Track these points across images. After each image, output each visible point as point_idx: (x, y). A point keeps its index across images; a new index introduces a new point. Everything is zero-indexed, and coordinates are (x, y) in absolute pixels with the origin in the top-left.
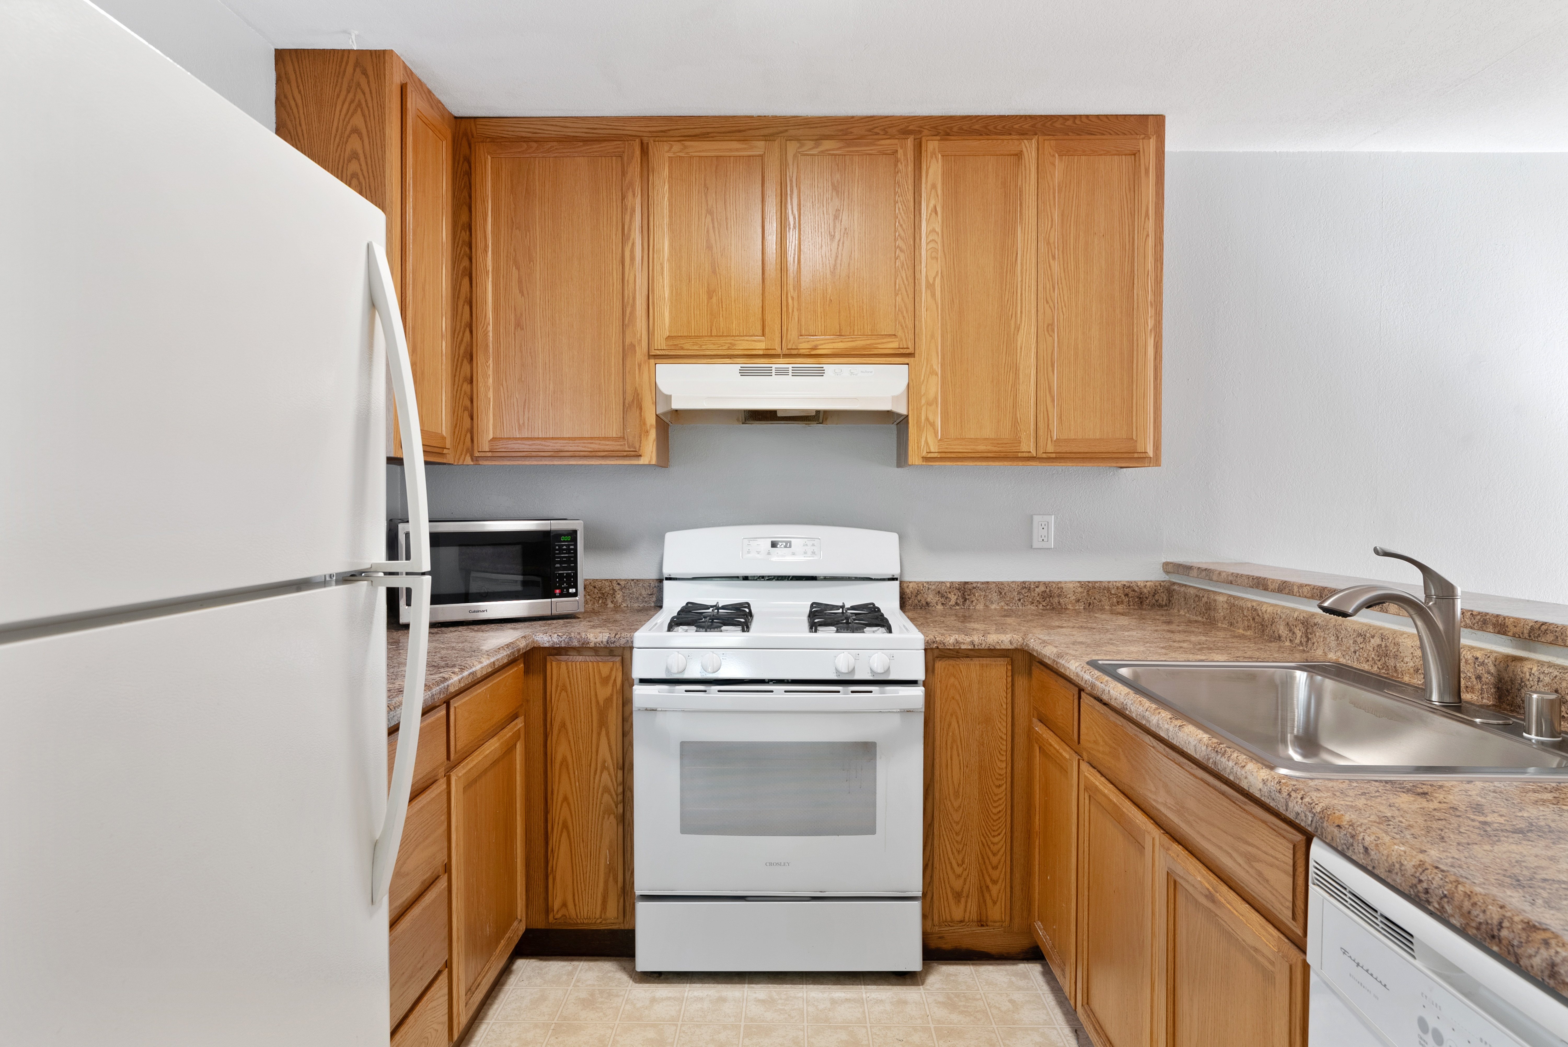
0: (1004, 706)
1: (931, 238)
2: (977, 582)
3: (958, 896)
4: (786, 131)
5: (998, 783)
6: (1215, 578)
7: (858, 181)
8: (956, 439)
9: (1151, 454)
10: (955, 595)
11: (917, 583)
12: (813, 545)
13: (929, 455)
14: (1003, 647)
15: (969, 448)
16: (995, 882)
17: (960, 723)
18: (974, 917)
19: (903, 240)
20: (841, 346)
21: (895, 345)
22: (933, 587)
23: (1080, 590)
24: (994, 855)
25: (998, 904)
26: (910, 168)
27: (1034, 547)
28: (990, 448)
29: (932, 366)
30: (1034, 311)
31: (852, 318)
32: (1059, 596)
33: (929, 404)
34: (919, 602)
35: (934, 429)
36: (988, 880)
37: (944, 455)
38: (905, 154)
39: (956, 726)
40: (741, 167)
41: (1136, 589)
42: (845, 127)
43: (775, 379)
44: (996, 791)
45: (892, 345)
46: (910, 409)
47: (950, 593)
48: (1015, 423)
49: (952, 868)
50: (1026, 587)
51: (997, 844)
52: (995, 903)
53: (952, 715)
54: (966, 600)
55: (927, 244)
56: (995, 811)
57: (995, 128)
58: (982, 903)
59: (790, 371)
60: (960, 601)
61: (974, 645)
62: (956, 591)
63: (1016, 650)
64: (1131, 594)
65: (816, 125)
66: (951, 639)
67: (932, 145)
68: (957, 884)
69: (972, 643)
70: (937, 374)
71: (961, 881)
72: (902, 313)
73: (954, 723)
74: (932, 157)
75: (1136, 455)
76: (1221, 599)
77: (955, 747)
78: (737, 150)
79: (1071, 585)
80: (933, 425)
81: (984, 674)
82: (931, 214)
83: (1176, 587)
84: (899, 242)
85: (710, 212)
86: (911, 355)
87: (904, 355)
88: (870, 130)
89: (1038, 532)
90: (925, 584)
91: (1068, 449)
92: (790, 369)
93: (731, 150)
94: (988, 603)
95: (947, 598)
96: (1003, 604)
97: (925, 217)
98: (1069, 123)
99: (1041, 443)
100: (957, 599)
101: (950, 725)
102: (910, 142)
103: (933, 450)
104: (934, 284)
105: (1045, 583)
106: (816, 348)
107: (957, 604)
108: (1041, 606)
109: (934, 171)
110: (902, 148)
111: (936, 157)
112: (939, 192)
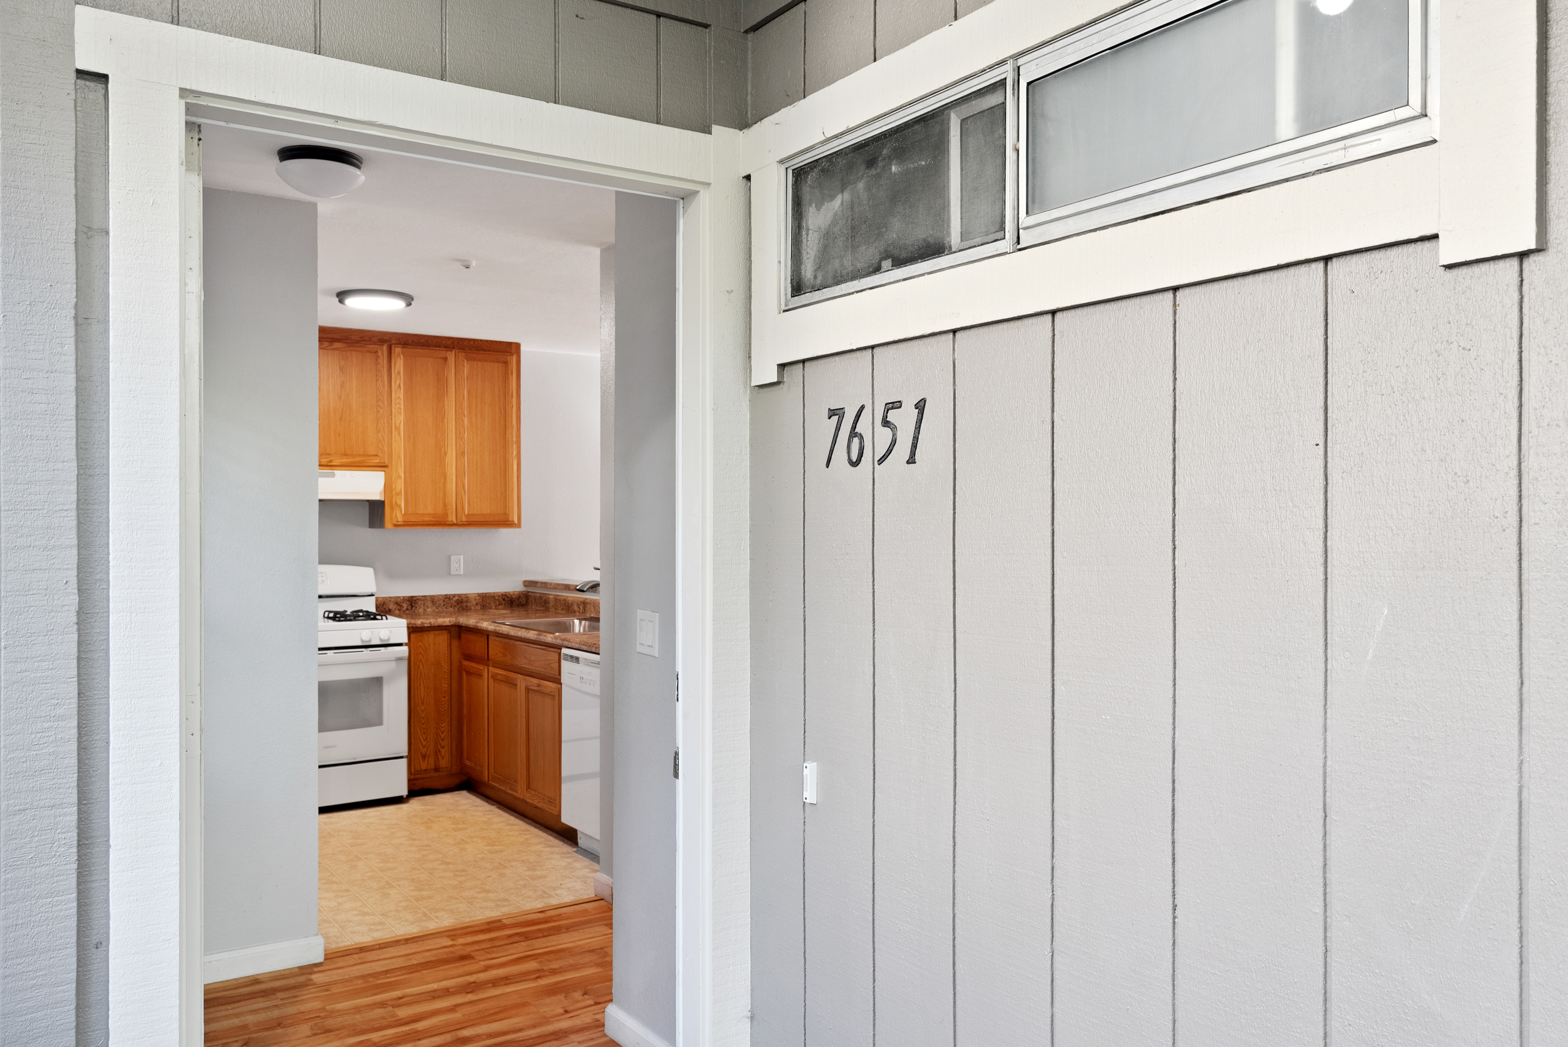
0: (447, 655)
1: (397, 402)
2: (419, 596)
3: (424, 757)
5: (444, 695)
6: (549, 587)
8: (413, 514)
9: (516, 522)
11: (383, 598)
12: (322, 576)
13: (397, 523)
14: (446, 624)
15: (420, 519)
16: (443, 747)
17: (424, 665)
18: (433, 767)
19: (382, 402)
20: (345, 460)
21: (377, 461)
22: (393, 600)
23: (478, 598)
24: (443, 733)
25: (445, 759)
26: (386, 361)
27: (452, 573)
28: (432, 519)
29: (399, 473)
30: (454, 444)
31: (352, 446)
32: (467, 602)
33: (397, 494)
34: (384, 606)
35: (400, 508)
36: (439, 747)
37: (405, 523)
38: (382, 354)
39: (422, 668)
41: (509, 596)
44: (443, 699)
45: (376, 461)
46: (386, 500)
47: (403, 603)
48: (445, 505)
49: (421, 742)
50: (447, 598)
51: (443, 727)
52: (443, 758)
53: (420, 662)
54: (412, 607)
55: (396, 405)
56: (443, 710)
57: (432, 342)
58: (437, 759)
60: (409, 608)
62: (407, 602)
63: (452, 626)
64: (506, 599)
66: (419, 622)
67: (397, 351)
68: (424, 751)
69: (430, 623)
70: (401, 478)
71: (426, 749)
72: (382, 443)
73: (421, 666)
74: (397, 357)
75: (508, 523)
76: (551, 597)
77: (422, 679)
79: (473, 596)
80: (400, 506)
81: (436, 639)
82: (397, 389)
83: (530, 594)
84: (380, 403)
86: (386, 466)
87: (382, 466)
88: (362, 338)
89: (454, 566)
90: (388, 598)
91: (473, 520)
94: (426, 608)
96: (434, 608)
97: (394, 390)
98: (471, 343)
99: (459, 517)
101: (419, 667)
102: (385, 347)
103: (399, 520)
104: (399, 428)
105: (458, 595)
106: (331, 461)
107: (407, 609)
108: (456, 608)
109: (399, 364)
110: (380, 350)
111: (400, 357)
112: (402, 376)
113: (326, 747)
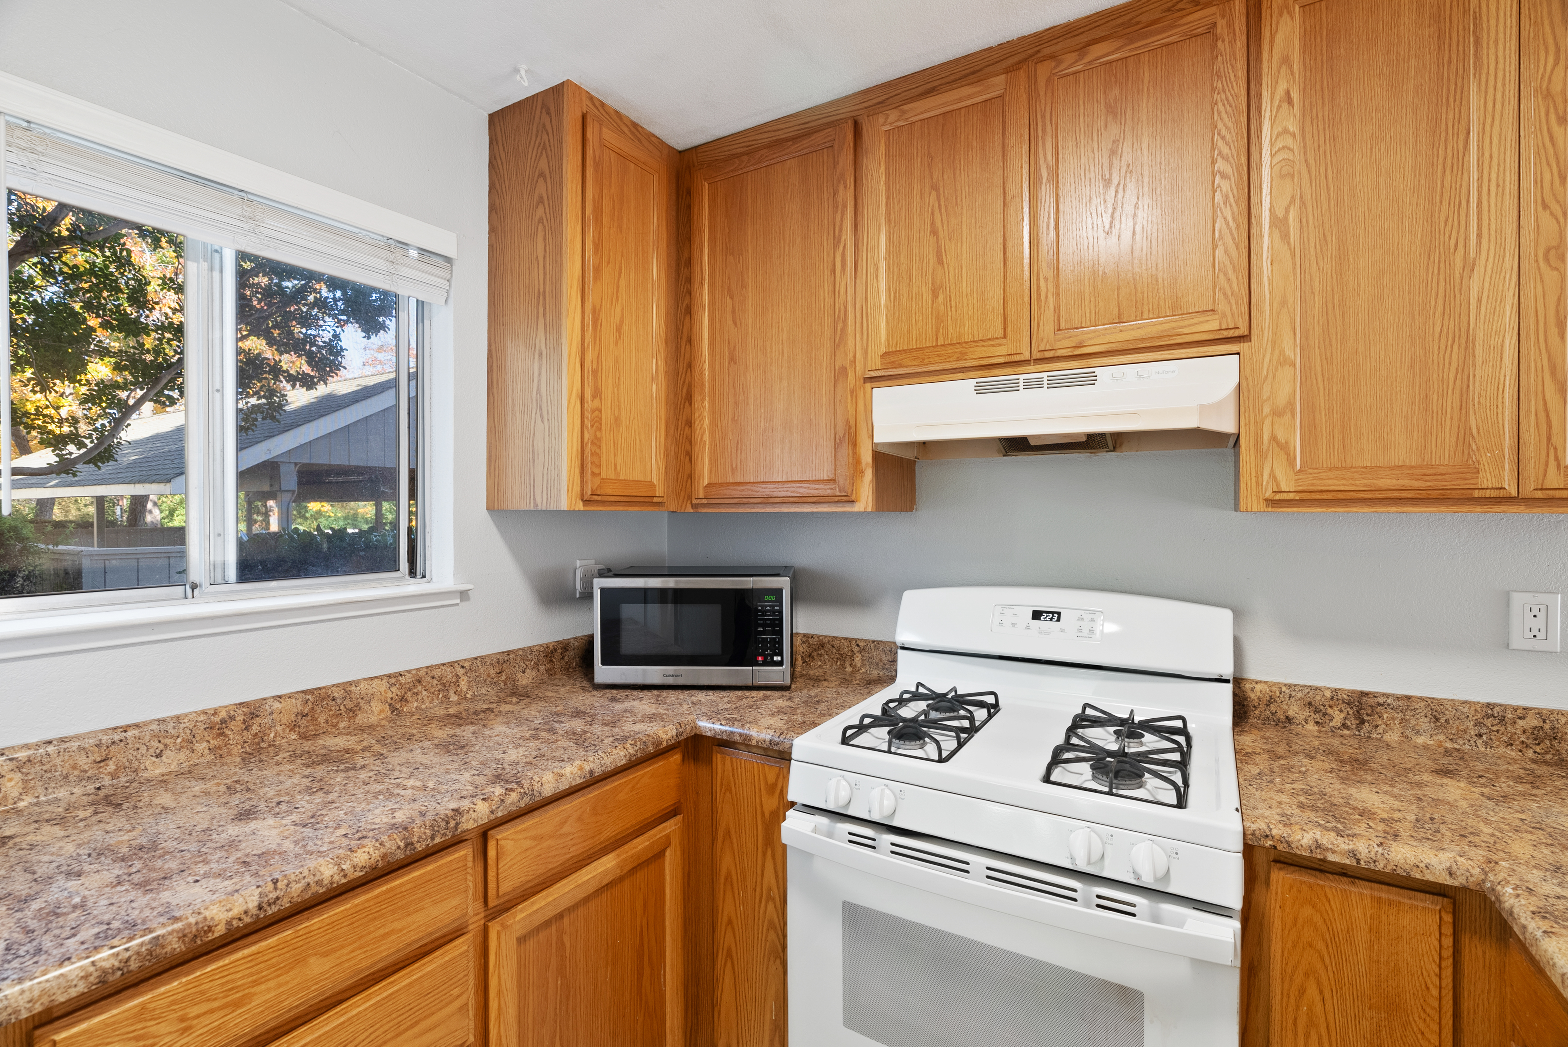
0: (1435, 992)
1: (1279, 145)
2: (1387, 696)
4: (1038, 51)
7: (1148, 90)
8: (1332, 470)
10: (1341, 711)
12: (1092, 620)
13: (1278, 497)
14: (1430, 878)
15: (1362, 483)
17: (1327, 994)
19: (1227, 160)
20: (1123, 338)
21: (1215, 325)
22: (1299, 695)
27: (1513, 646)
28: (1406, 482)
29: (1282, 352)
30: (1510, 229)
31: (1139, 295)
33: (1277, 413)
34: (1273, 714)
35: (1287, 454)
37: (1306, 495)
38: (1230, 25)
39: (1317, 998)
40: (975, 118)
42: (1128, 17)
43: (1023, 394)
45: (1210, 325)
46: (1242, 423)
47: (1331, 707)
48: (1464, 436)
50: (1494, 715)
53: (1307, 975)
54: (1363, 722)
55: (1272, 156)
59: (1045, 382)
60: (1352, 722)
61: (1358, 861)
62: (1343, 706)
63: (1464, 889)
65: (1082, 30)
66: (1304, 838)
69: (1353, 854)
72: (1226, 274)
73: (1312, 991)
74: (1281, 14)
78: (969, 97)
80: (1285, 447)
81: (1384, 918)
82: (1279, 107)
84: (1220, 165)
85: (935, 188)
86: (1244, 338)
87: (1231, 340)
88: (1169, 10)
89: (1522, 622)
90: (1284, 689)
92: (1046, 379)
93: (960, 100)
94: (1408, 733)
95: (1325, 714)
96: (1441, 737)
97: (1268, 114)
99: (1531, 471)
100: (1345, 718)
101: (1302, 992)
103: (1284, 488)
104: (1286, 218)
105: (1539, 713)
106: (1082, 345)
107: (1344, 726)
108: (1530, 753)
110: (1223, 16)
111: (1289, 12)
112: (1296, 67)
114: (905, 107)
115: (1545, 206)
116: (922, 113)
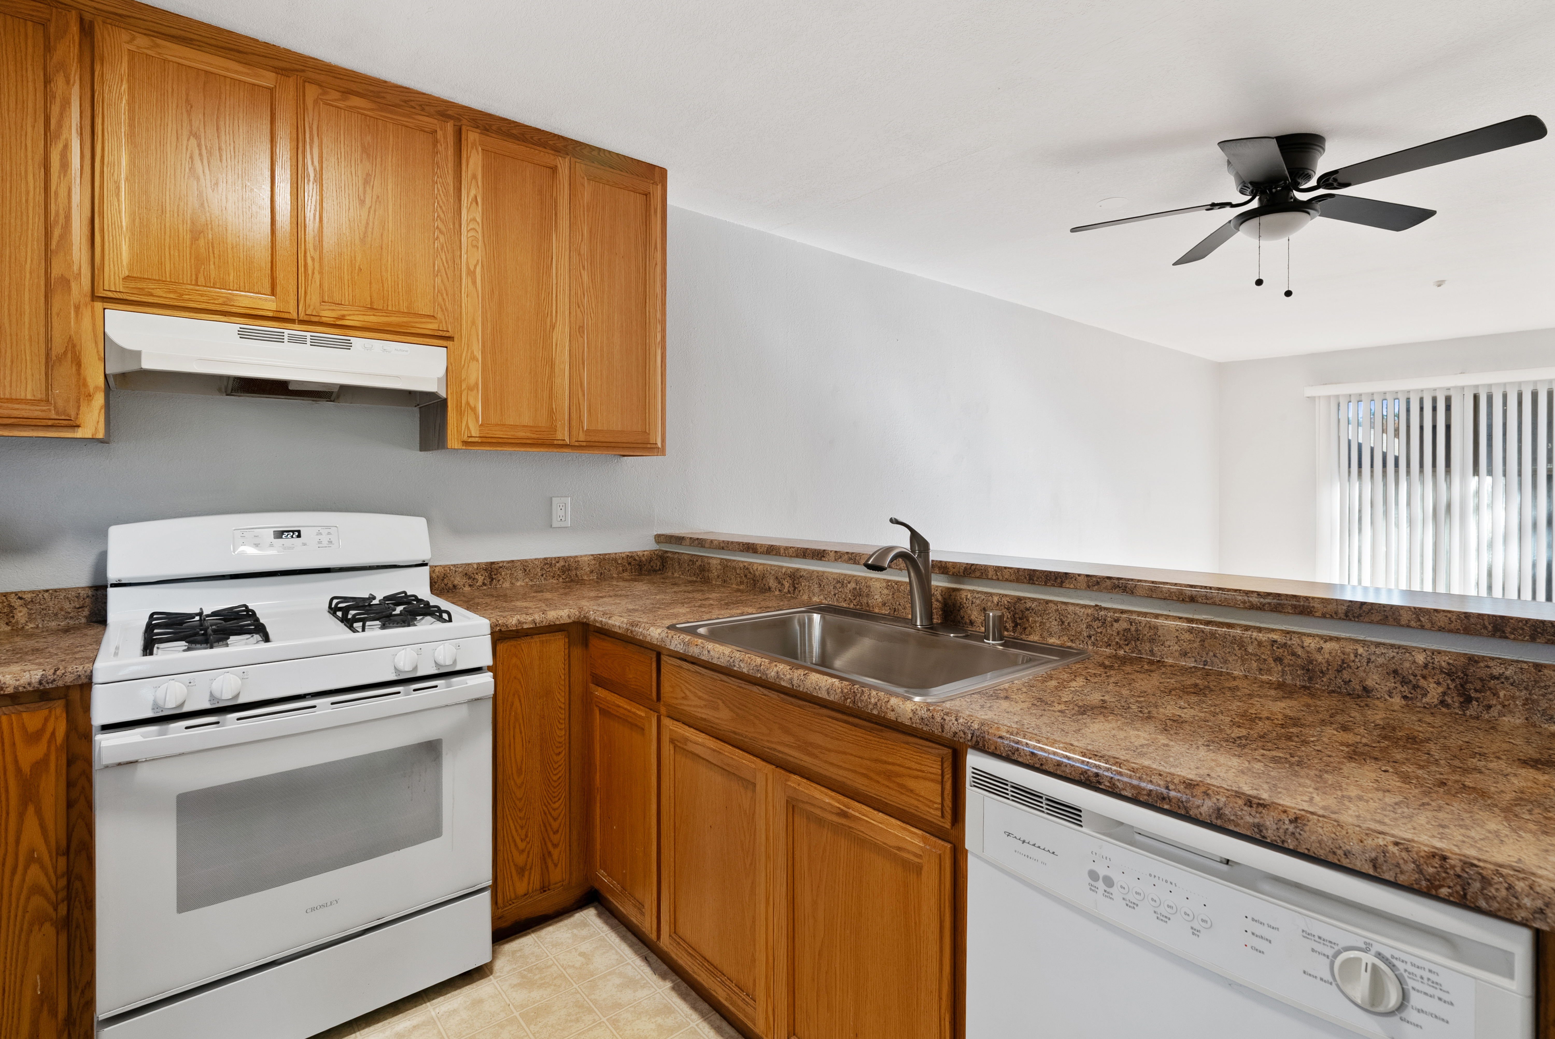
0: (563, 677)
1: (471, 226)
2: (503, 562)
3: (521, 868)
4: (303, 71)
5: (557, 751)
7: (393, 150)
8: (497, 425)
9: (659, 445)
10: (482, 575)
11: (444, 567)
13: (470, 440)
14: (562, 622)
15: (510, 434)
16: (556, 846)
17: (522, 700)
18: (537, 886)
19: (443, 222)
20: (372, 319)
21: (434, 326)
22: (460, 570)
23: (594, 564)
24: (555, 819)
25: (559, 863)
26: (451, 152)
27: (554, 525)
28: (530, 436)
29: (472, 352)
30: (567, 312)
31: (385, 292)
32: (576, 568)
33: (470, 389)
34: (446, 585)
35: (475, 414)
36: (549, 845)
37: (484, 440)
38: (445, 137)
39: (519, 705)
40: (242, 94)
41: (636, 558)
42: (377, 89)
43: (287, 346)
44: (555, 758)
45: (431, 326)
46: (449, 392)
47: (477, 574)
48: (551, 413)
49: (516, 843)
50: (548, 565)
51: (557, 809)
52: (556, 866)
53: (514, 695)
54: (492, 579)
55: (468, 231)
56: (555, 778)
57: (532, 138)
58: (545, 871)
59: (308, 340)
60: (487, 581)
61: (536, 624)
62: (483, 572)
63: (574, 623)
64: (633, 563)
65: (342, 77)
66: (513, 621)
67: (472, 136)
68: (521, 857)
69: (534, 621)
70: (477, 361)
71: (525, 854)
72: (442, 295)
73: (516, 702)
74: (472, 147)
75: (648, 445)
76: (713, 561)
77: (517, 726)
78: (236, 72)
79: (587, 561)
80: (474, 410)
81: (545, 650)
82: (471, 203)
83: (667, 554)
84: (438, 223)
85: (197, 136)
86: (450, 338)
87: (442, 338)
88: (405, 102)
89: (557, 513)
90: (452, 568)
91: (595, 439)
92: (308, 337)
93: (227, 70)
94: (513, 581)
95: (474, 579)
96: (527, 580)
97: (465, 205)
98: (595, 153)
99: (574, 433)
100: (484, 579)
101: (511, 704)
102: (450, 126)
103: (474, 435)
104: (475, 271)
105: (564, 558)
106: (342, 318)
107: (484, 584)
108: (561, 579)
109: (474, 162)
110: (441, 129)
111: (476, 149)
112: (480, 184)
113: (313, 909)
114: (159, 41)
115: (579, 307)
116: (180, 58)
